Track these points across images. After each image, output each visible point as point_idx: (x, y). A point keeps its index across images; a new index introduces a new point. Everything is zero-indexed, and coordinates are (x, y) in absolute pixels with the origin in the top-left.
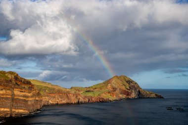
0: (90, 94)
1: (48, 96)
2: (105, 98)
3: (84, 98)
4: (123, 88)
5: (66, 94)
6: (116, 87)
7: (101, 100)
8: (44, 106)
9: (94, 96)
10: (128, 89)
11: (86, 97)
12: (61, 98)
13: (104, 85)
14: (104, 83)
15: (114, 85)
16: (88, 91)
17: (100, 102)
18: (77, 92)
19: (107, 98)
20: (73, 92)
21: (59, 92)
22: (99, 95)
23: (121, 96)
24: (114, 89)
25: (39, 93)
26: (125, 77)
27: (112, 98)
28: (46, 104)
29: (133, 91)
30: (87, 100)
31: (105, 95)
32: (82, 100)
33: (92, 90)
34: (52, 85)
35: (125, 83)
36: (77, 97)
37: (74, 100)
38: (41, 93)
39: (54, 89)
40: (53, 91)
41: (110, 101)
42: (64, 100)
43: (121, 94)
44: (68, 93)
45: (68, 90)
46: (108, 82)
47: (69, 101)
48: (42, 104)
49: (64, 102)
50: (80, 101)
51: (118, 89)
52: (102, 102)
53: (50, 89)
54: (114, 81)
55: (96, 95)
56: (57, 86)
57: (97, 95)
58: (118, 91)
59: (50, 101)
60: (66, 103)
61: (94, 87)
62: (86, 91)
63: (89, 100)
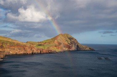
0: (41, 47)
1: (8, 48)
2: (53, 50)
3: (37, 50)
4: (66, 43)
5: (24, 47)
6: (61, 42)
7: (50, 52)
8: (6, 55)
9: (45, 49)
10: (69, 44)
11: (38, 49)
12: (20, 50)
13: (51, 40)
14: (52, 39)
15: (59, 41)
16: (40, 45)
17: (49, 53)
18: (32, 45)
20: (28, 45)
21: (18, 45)
22: (48, 48)
23: (64, 48)
24: (60, 44)
25: (2, 45)
26: (67, 35)
27: (58, 50)
28: (8, 54)
29: (73, 45)
30: (39, 52)
31: (53, 48)
32: (35, 51)
33: (43, 44)
34: (12, 40)
35: (68, 39)
36: (31, 49)
37: (29, 51)
38: (4, 45)
39: (14, 43)
40: (13, 45)
41: (57, 52)
42: (22, 51)
43: (64, 47)
44: (25, 46)
45: (24, 44)
46: (55, 38)
47: (25, 52)
48: (5, 54)
49: (22, 52)
50: (34, 52)
51: (62, 44)
53: (11, 43)
54: (59, 38)
56: (16, 40)
57: (47, 48)
58: (62, 45)
59: (11, 52)
60: (23, 53)
61: (44, 42)
62: (39, 45)
63: (41, 51)
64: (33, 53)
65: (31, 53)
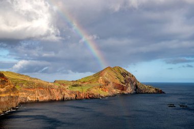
0: (77, 89)
1: (25, 91)
2: (95, 94)
3: (70, 94)
4: (118, 81)
5: (49, 89)
6: (109, 80)
7: (90, 96)
8: (21, 103)
9: (83, 91)
10: (123, 83)
11: (72, 92)
12: (42, 94)
13: (94, 78)
14: (94, 76)
15: (106, 78)
16: (75, 86)
17: (90, 98)
18: (62, 86)
19: (98, 93)
20: (57, 86)
21: (40, 86)
22: (88, 90)
23: (115, 90)
24: (107, 83)
25: (14, 87)
26: (119, 68)
27: (103, 93)
28: (23, 101)
29: (129, 85)
30: (74, 96)
31: (95, 90)
32: (67, 96)
33: (80, 83)
34: (31, 78)
35: (120, 75)
36: (61, 92)
37: (58, 96)
38: (17, 87)
39: (33, 83)
40: (32, 86)
41: (102, 97)
42: (46, 96)
43: (115, 88)
44: (51, 87)
45: (50, 84)
46: (100, 74)
47: (51, 98)
48: (19, 100)
49: (46, 98)
50: (65, 97)
51: (111, 83)
52: (92, 98)
53: (28, 83)
54: (106, 73)
55: (85, 90)
56: (37, 79)
58: (111, 85)
59: (28, 98)
60: (48, 99)
61: (82, 81)
62: (73, 86)
63: (76, 96)
64: (63, 98)
65: (60, 99)
